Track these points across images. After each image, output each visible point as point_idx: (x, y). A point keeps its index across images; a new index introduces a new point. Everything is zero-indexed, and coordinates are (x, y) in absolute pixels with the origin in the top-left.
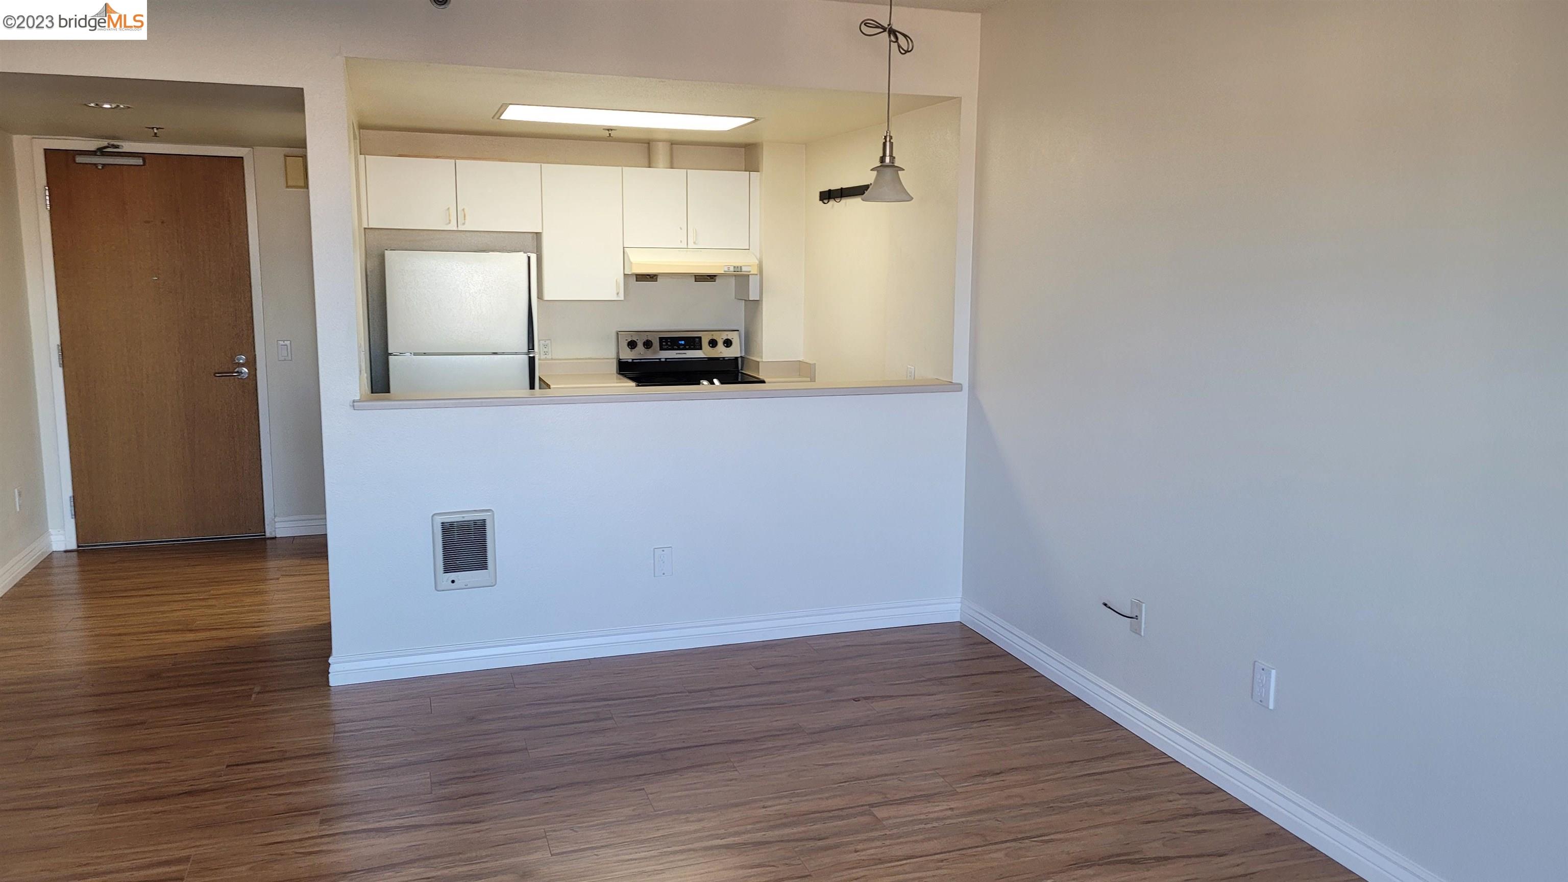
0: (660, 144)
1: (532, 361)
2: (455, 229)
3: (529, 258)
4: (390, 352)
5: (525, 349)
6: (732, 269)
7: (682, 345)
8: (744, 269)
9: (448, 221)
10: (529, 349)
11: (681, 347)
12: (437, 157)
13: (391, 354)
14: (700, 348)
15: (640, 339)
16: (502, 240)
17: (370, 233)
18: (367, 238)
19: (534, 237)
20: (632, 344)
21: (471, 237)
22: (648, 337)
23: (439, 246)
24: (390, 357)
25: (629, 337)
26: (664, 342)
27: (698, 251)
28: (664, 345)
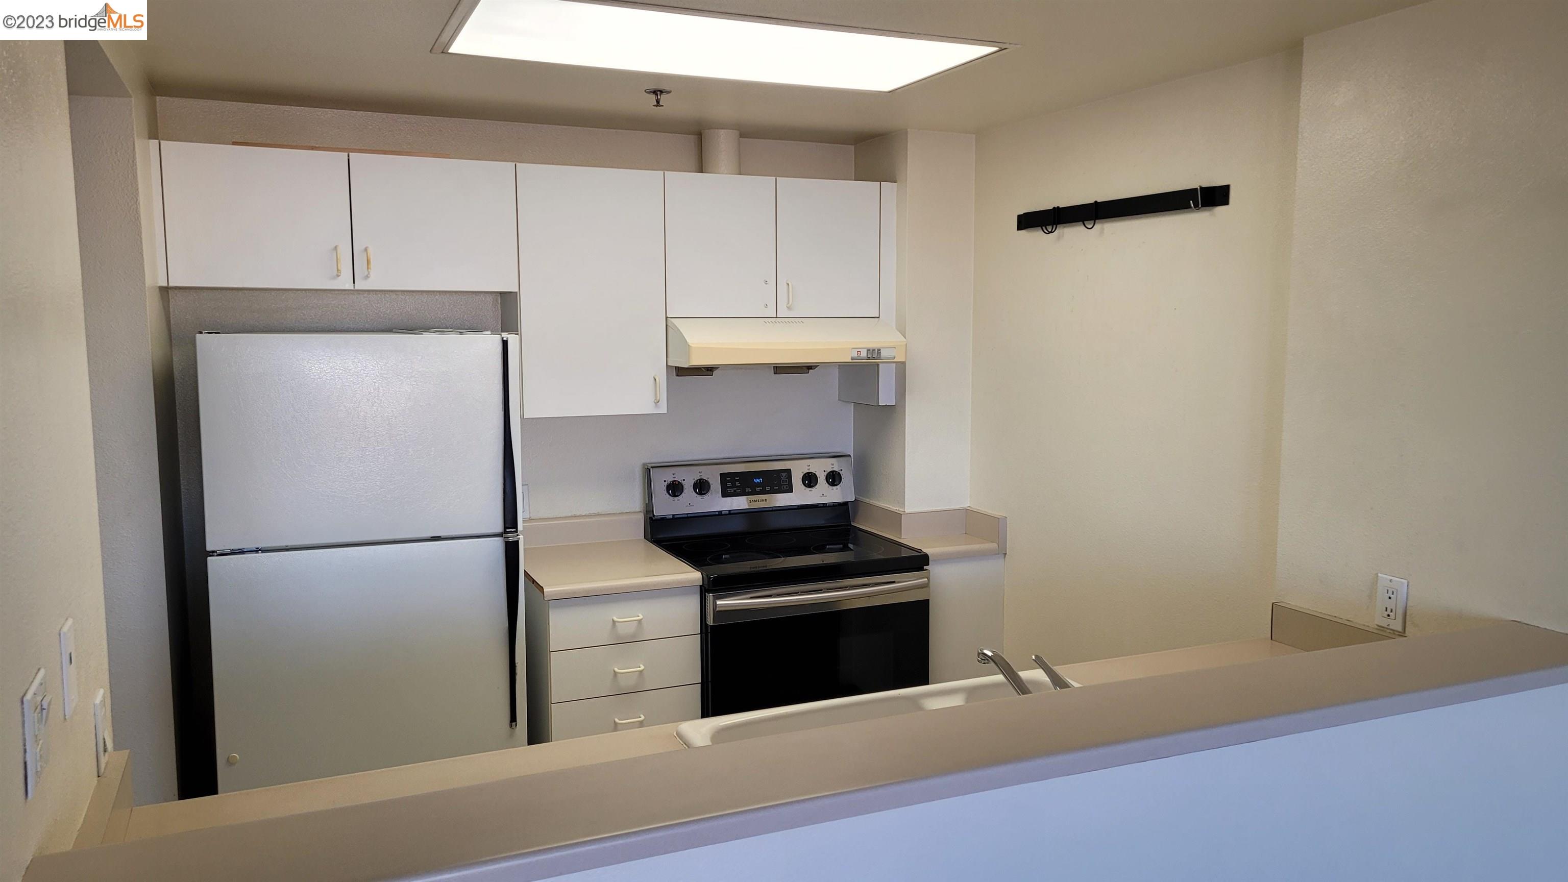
0: (722, 132)
1: (512, 552)
2: (349, 286)
3: (505, 344)
4: (209, 547)
5: (499, 528)
6: (864, 354)
7: (758, 485)
8: (884, 353)
9: (335, 273)
10: (505, 528)
11: (758, 489)
12: (313, 148)
13: (212, 553)
14: (790, 490)
15: (688, 478)
16: (438, 308)
17: (178, 295)
18: (171, 306)
19: (497, 301)
20: (675, 489)
21: (379, 302)
22: (701, 474)
23: (317, 321)
24: (209, 558)
25: (669, 476)
26: (728, 481)
27: (797, 321)
28: (729, 487)
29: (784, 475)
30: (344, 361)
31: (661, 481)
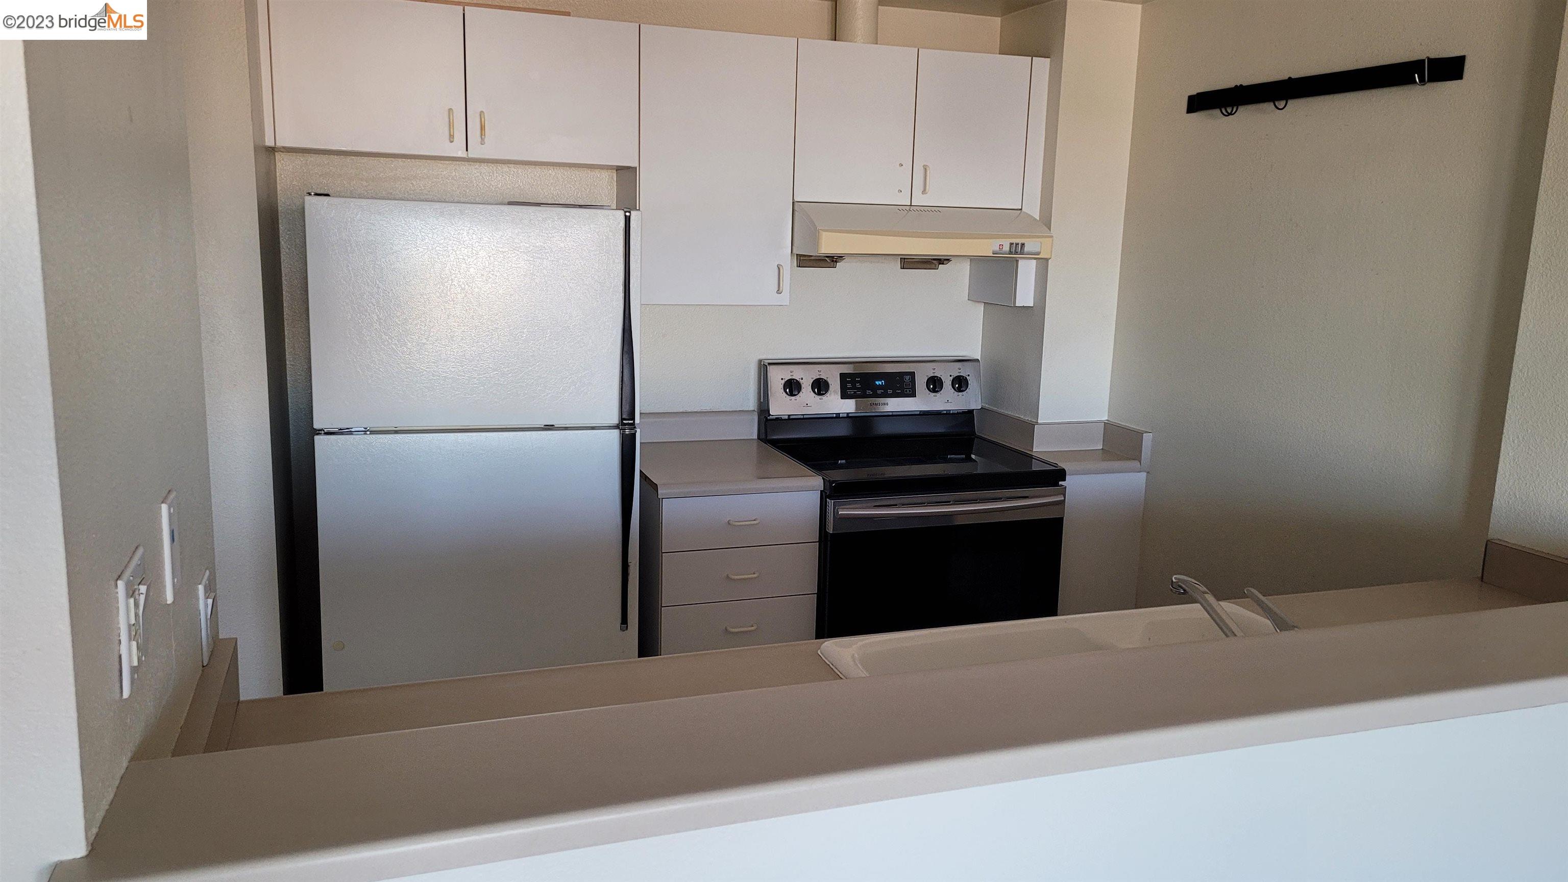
1: (628, 446)
2: (461, 153)
3: (628, 221)
4: (317, 425)
5: (615, 420)
6: (1006, 247)
7: (880, 387)
8: (1028, 248)
9: (447, 137)
10: (622, 420)
11: (879, 392)
13: (318, 432)
14: (913, 394)
15: (806, 377)
16: (552, 184)
17: (285, 160)
18: (277, 170)
19: (612, 178)
20: (792, 387)
21: (491, 174)
22: (820, 373)
23: (427, 192)
24: (316, 437)
25: (786, 374)
26: (849, 382)
27: (933, 210)
28: (849, 389)
29: (907, 378)
30: (459, 231)
31: (777, 377)
